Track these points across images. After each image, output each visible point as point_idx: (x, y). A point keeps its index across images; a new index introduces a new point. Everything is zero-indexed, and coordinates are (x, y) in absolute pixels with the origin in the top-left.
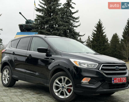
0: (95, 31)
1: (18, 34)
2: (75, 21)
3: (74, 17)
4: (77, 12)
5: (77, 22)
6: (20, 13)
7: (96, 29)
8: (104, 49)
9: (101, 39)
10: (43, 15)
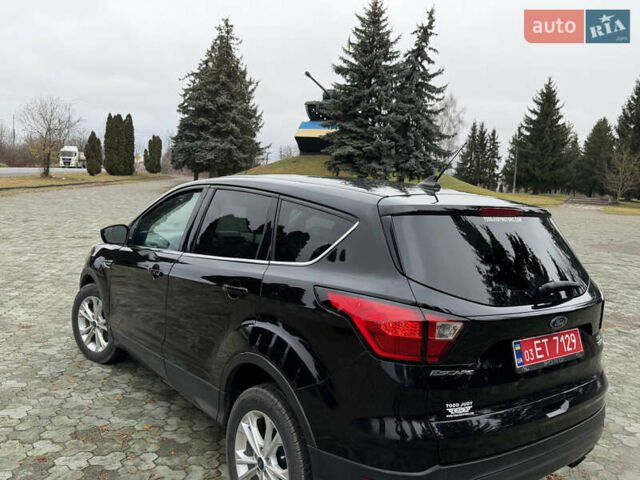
0: (534, 112)
1: (303, 126)
2: (433, 98)
3: (434, 88)
4: (440, 72)
5: (437, 100)
6: (308, 74)
7: (537, 108)
8: (553, 164)
9: (547, 137)
10: (349, 84)
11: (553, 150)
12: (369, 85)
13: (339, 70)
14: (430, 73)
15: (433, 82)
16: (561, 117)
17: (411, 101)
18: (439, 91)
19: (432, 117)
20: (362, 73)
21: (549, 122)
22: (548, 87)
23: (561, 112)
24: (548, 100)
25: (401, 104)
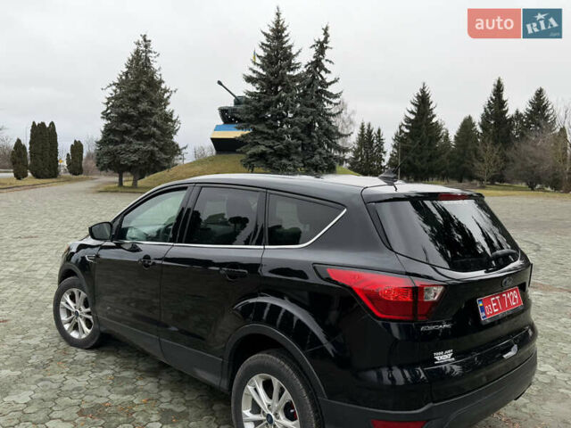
0: (412, 112)
1: (218, 128)
2: (331, 103)
3: (331, 94)
4: (336, 81)
5: (336, 104)
6: (220, 83)
7: (414, 109)
8: (431, 156)
9: (424, 133)
10: (258, 91)
11: (430, 144)
12: (276, 93)
13: (249, 79)
14: (328, 81)
15: (330, 89)
16: (434, 116)
17: (313, 106)
18: (336, 96)
19: (332, 119)
20: (271, 82)
21: (425, 121)
22: (423, 91)
23: (434, 112)
24: (423, 102)
25: (305, 109)
